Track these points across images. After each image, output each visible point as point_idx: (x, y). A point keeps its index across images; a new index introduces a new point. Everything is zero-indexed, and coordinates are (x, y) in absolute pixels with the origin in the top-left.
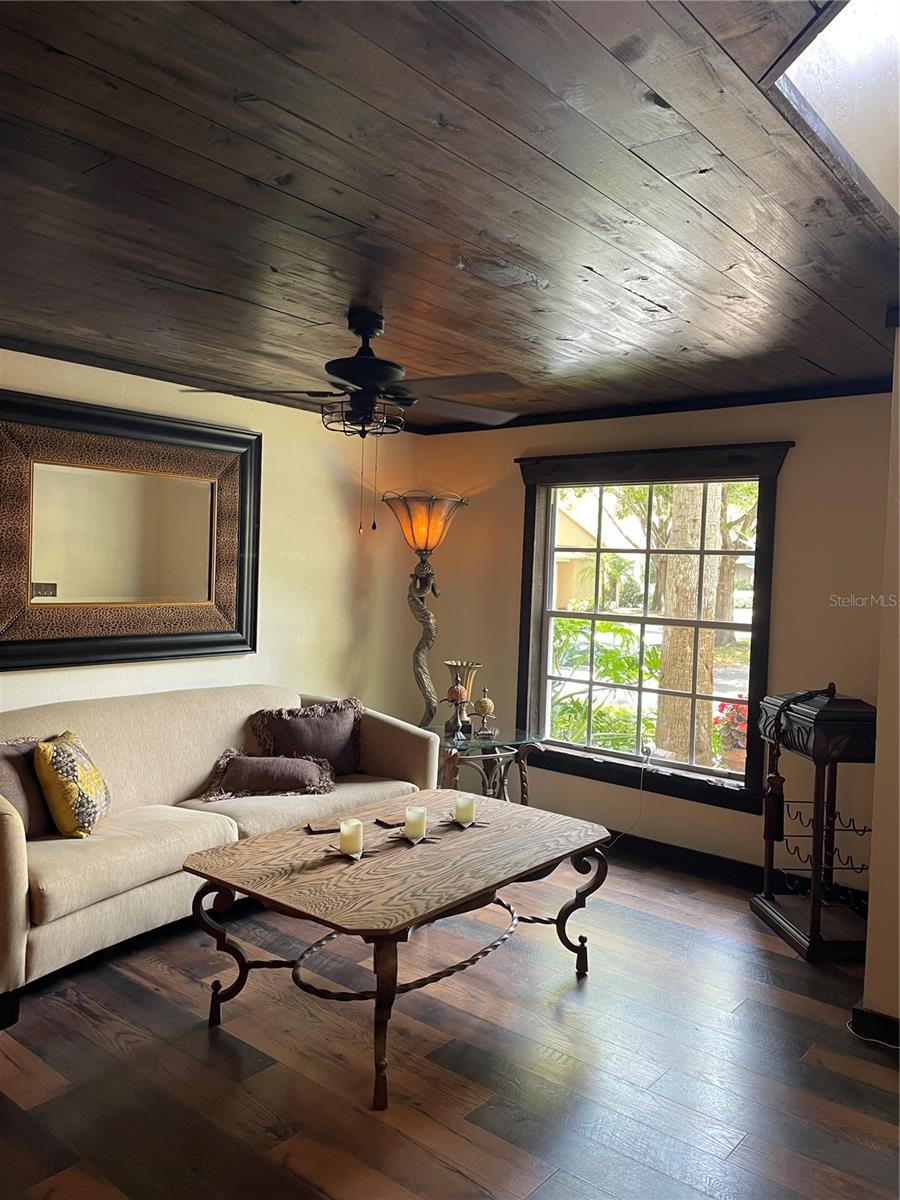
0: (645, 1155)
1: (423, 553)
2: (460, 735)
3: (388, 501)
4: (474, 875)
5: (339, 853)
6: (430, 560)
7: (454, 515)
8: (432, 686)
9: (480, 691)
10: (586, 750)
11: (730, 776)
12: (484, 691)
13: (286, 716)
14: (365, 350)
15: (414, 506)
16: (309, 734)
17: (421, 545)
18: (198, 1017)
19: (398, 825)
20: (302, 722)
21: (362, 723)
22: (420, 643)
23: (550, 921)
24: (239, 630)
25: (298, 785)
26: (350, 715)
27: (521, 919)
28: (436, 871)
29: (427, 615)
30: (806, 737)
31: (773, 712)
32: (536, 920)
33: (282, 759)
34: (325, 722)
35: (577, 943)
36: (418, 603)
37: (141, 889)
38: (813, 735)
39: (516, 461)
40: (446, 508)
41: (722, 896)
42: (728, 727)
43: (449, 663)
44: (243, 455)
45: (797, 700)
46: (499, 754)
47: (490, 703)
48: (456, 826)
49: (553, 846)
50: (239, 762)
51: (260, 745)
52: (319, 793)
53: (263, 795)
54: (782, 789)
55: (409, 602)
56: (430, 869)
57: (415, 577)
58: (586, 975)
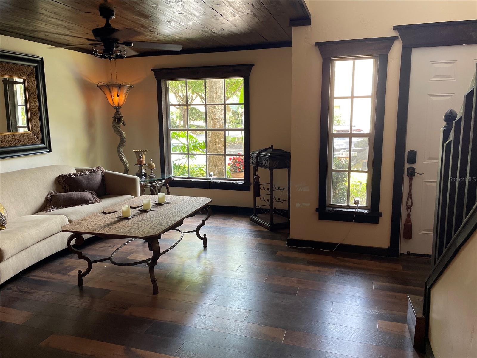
0: (242, 286)
1: (117, 108)
2: (143, 177)
3: (100, 87)
4: (175, 216)
5: (122, 218)
6: (120, 111)
7: (129, 92)
8: (127, 161)
9: (149, 160)
10: (188, 178)
11: (239, 180)
12: (151, 160)
13: (73, 176)
14: (108, 25)
15: (111, 88)
16: (84, 182)
17: (116, 104)
18: (73, 285)
19: (138, 207)
20: (80, 178)
21: (104, 176)
22: (119, 144)
23: (194, 231)
24: (44, 143)
25: (86, 201)
26: (100, 174)
27: (184, 232)
28: (161, 218)
29: (122, 133)
30: (266, 162)
31: (254, 156)
32: (189, 232)
33: (74, 193)
34: (90, 177)
35: (203, 237)
36: (117, 128)
37: (34, 245)
38: (269, 161)
39: (152, 70)
40: (126, 89)
41: (241, 218)
42: (232, 166)
43: (134, 150)
44: (36, 67)
45: (262, 151)
46: (157, 183)
47: (153, 164)
48: (159, 204)
49: (196, 205)
50: (57, 195)
51: (63, 188)
52: (95, 203)
53: (70, 207)
54: (259, 180)
55: (113, 128)
56: (158, 217)
57: (115, 118)
58: (207, 247)
